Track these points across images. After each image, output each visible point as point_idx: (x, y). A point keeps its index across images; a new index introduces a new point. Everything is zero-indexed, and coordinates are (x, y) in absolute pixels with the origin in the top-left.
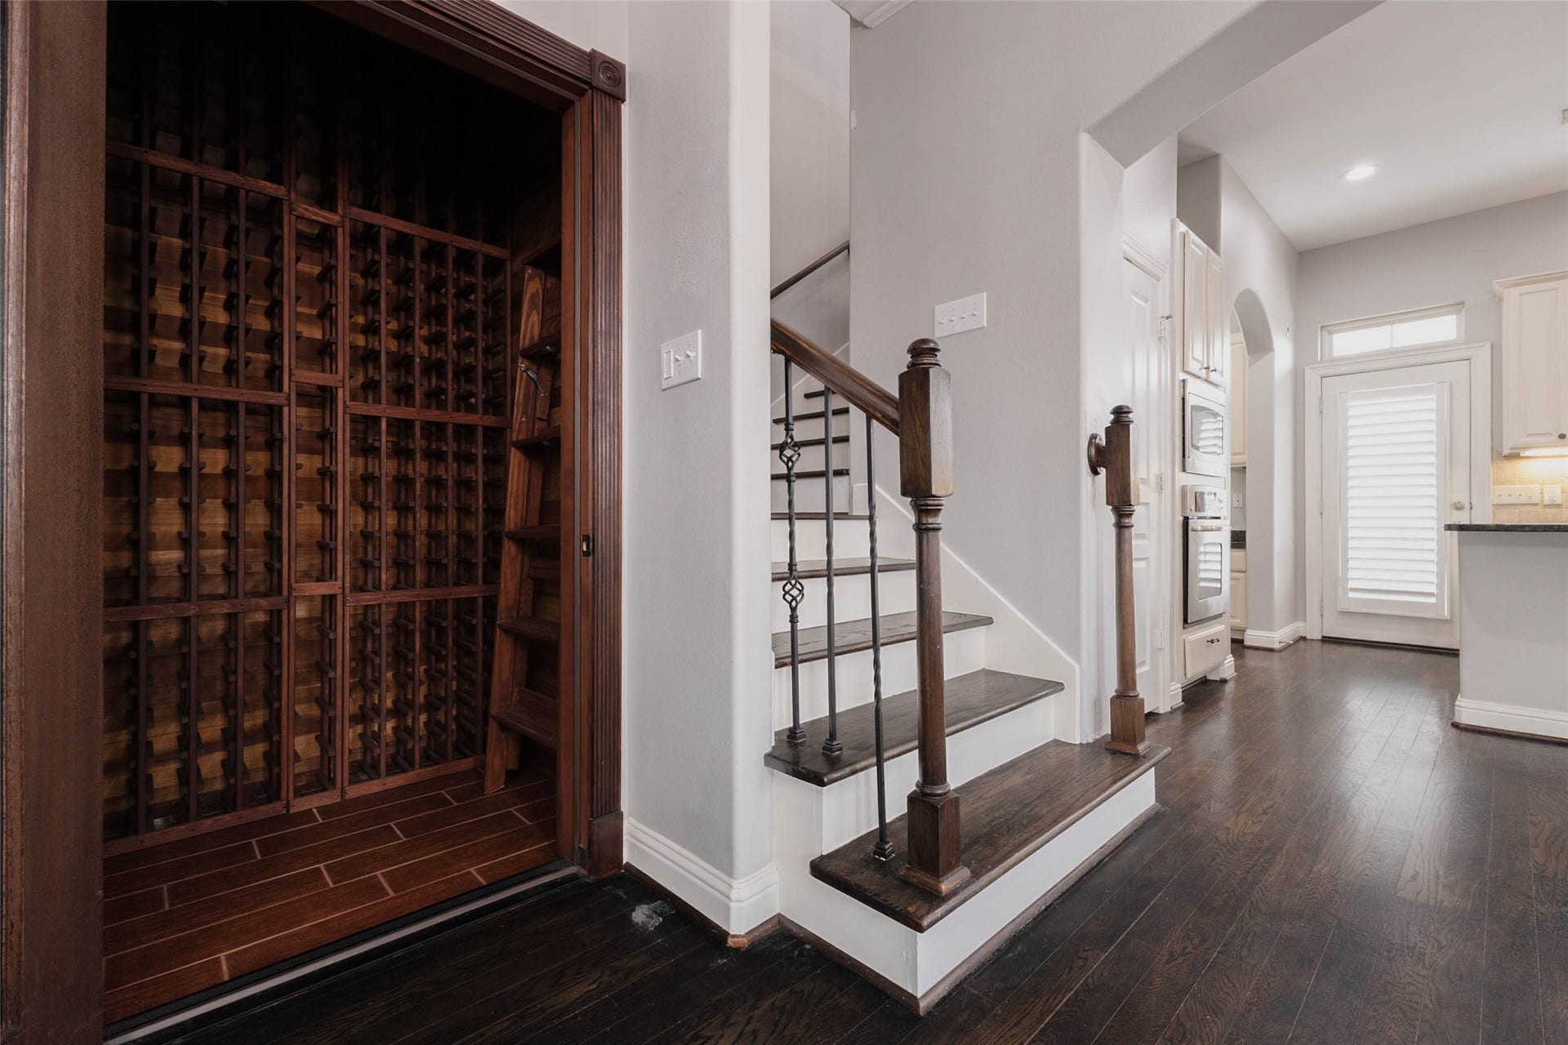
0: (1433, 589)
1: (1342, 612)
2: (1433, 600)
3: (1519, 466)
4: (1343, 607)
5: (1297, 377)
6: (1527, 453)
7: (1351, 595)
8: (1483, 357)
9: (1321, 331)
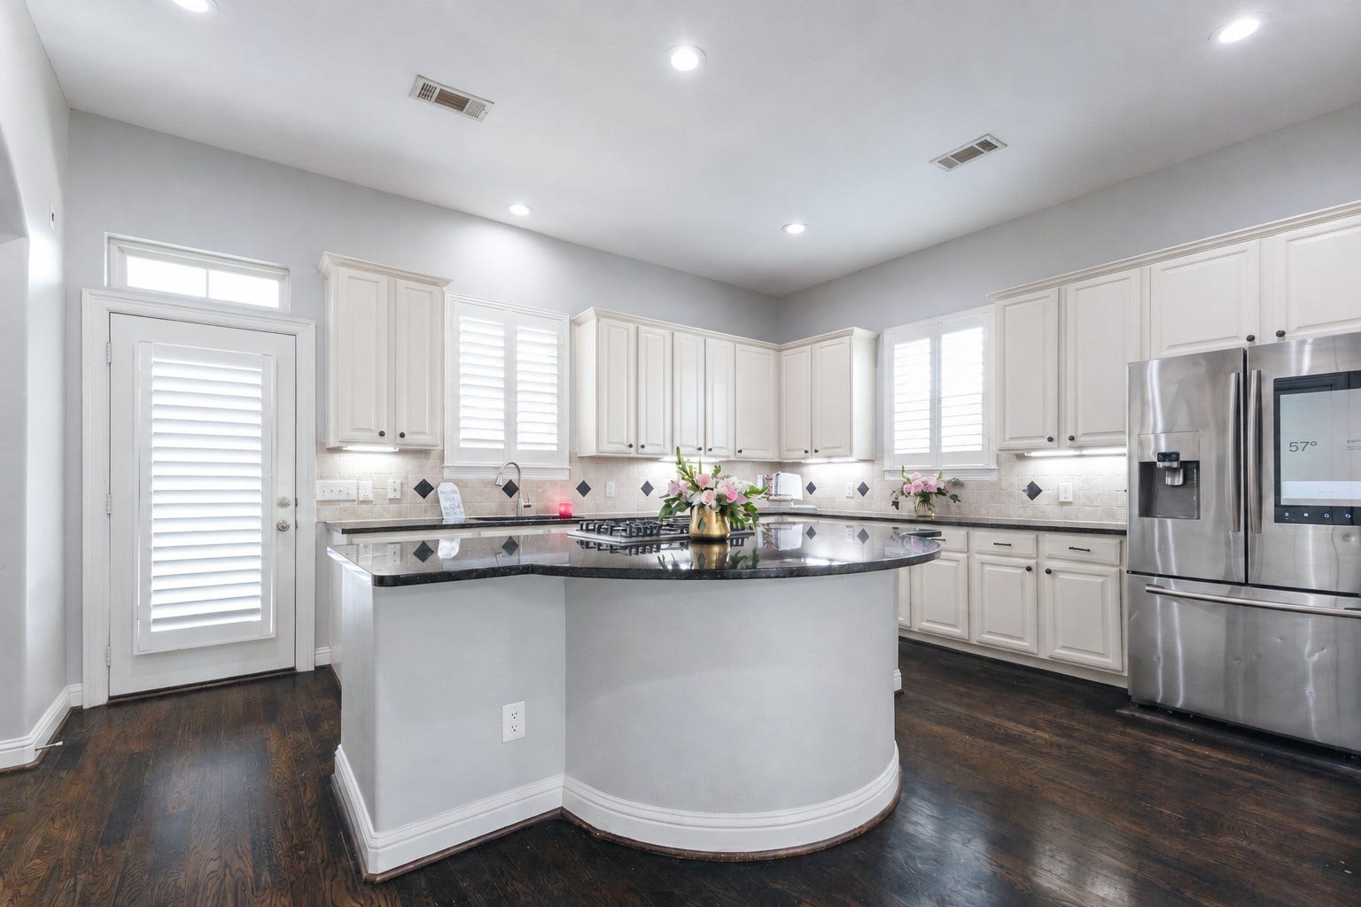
0: (257, 604)
1: (139, 657)
2: (257, 618)
3: (340, 459)
4: (143, 647)
5: (69, 301)
6: (349, 448)
7: (155, 629)
8: (307, 334)
9: (109, 242)
